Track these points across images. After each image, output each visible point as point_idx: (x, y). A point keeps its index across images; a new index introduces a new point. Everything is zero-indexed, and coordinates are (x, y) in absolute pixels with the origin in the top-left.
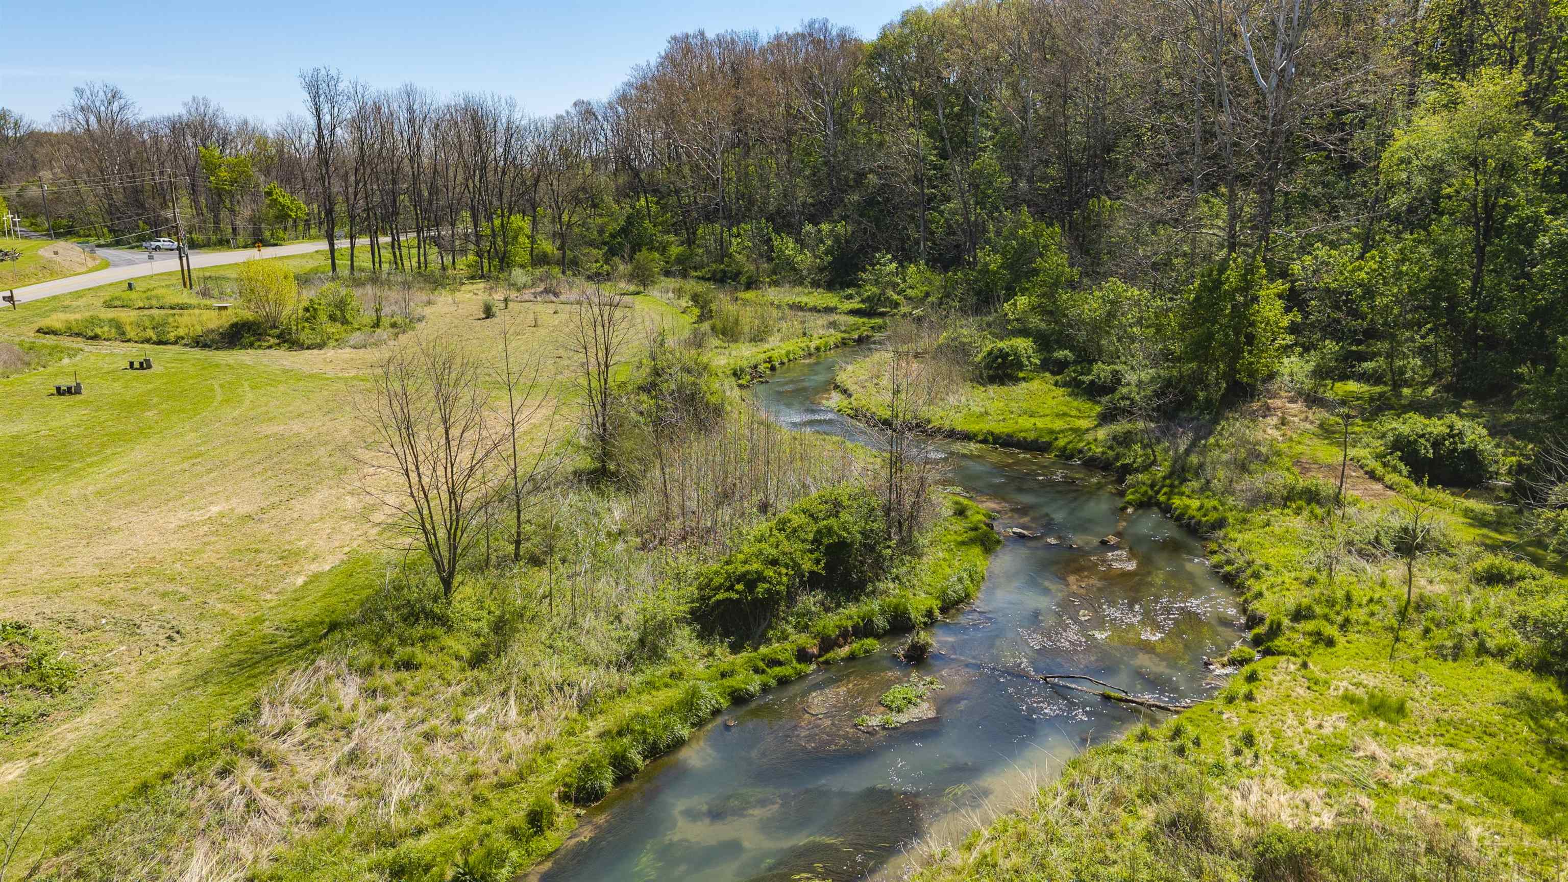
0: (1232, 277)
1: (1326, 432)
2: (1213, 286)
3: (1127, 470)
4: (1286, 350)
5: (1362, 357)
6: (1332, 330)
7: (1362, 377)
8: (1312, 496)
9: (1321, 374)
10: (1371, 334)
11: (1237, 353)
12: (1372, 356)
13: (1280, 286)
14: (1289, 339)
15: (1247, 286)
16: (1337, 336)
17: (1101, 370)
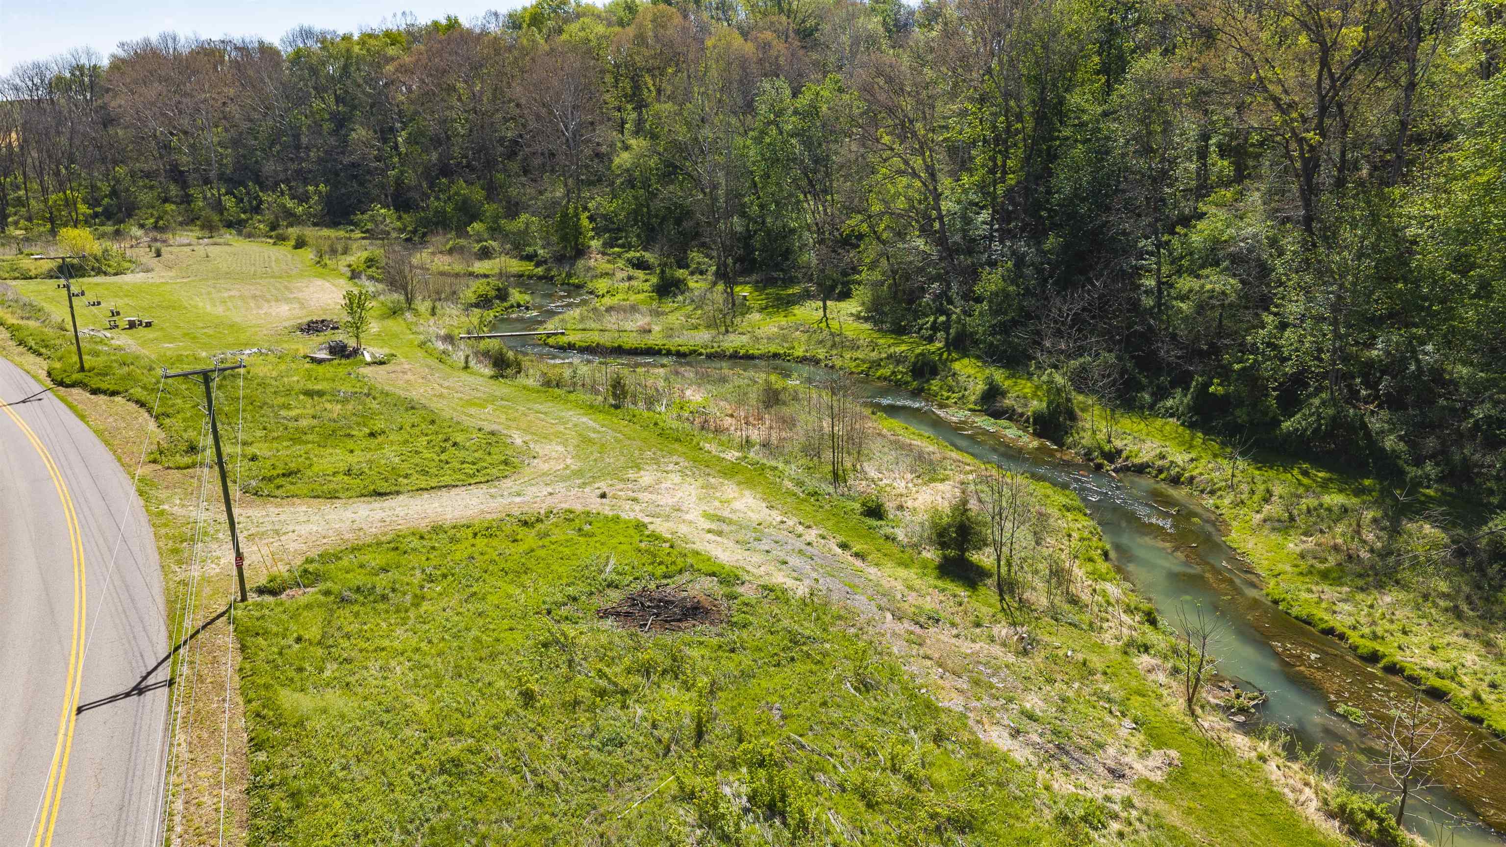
0: (571, 211)
1: (609, 262)
2: (565, 215)
3: (553, 277)
4: (593, 238)
5: (617, 239)
6: (606, 230)
7: (618, 246)
8: (607, 274)
9: (605, 245)
10: (619, 230)
11: (577, 239)
12: (621, 238)
13: (587, 214)
14: (593, 234)
15: (577, 215)
16: (609, 231)
17: (529, 250)
